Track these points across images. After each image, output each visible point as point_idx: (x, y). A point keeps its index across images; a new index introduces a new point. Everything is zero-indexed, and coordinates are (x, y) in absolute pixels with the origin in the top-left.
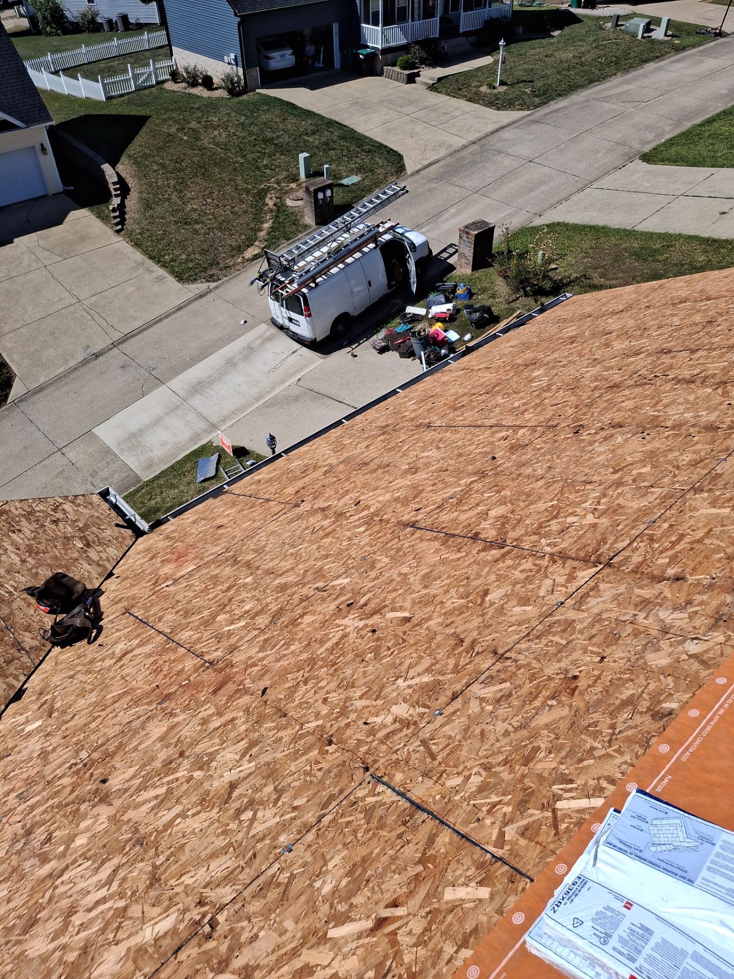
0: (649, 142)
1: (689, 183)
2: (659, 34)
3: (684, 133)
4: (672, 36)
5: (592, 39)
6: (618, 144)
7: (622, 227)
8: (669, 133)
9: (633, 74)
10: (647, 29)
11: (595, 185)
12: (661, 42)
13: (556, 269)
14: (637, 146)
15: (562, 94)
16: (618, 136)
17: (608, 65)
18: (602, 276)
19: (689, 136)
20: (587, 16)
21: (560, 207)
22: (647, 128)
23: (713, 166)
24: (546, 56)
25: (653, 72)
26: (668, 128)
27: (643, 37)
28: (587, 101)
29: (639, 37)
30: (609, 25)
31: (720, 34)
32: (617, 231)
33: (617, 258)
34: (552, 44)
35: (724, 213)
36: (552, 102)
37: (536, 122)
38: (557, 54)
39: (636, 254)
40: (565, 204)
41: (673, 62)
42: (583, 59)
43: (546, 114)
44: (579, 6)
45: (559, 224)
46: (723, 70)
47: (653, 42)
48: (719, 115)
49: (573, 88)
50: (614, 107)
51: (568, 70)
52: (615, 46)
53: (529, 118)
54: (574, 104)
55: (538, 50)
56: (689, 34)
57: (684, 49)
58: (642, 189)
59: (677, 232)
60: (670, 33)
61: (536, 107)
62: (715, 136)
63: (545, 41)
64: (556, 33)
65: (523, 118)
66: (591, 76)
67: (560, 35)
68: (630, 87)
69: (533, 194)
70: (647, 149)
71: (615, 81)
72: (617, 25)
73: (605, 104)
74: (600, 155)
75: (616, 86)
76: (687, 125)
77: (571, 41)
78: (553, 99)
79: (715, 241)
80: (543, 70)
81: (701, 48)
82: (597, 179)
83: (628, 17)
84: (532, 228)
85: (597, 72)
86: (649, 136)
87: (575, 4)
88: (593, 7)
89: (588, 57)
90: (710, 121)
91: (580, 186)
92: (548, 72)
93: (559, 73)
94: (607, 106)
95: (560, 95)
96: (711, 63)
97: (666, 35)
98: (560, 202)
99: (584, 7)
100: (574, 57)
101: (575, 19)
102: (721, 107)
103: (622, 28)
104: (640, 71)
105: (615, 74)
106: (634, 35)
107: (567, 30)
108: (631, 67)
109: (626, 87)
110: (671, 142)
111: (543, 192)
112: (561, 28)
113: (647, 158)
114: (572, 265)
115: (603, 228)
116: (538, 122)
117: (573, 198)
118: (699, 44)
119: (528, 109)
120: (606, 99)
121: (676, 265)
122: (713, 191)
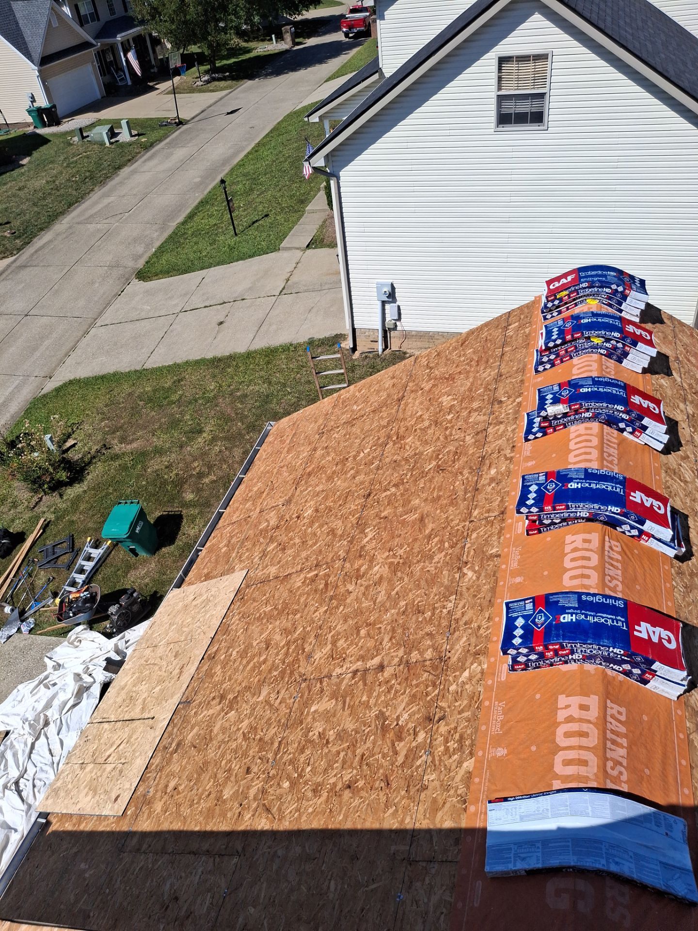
0: (140, 256)
1: (185, 295)
2: (124, 136)
3: (170, 237)
4: (138, 135)
5: (62, 158)
6: (111, 267)
7: (133, 369)
8: (158, 240)
9: (111, 184)
10: (112, 134)
11: (99, 322)
12: (130, 144)
13: (74, 445)
14: (130, 264)
15: (44, 227)
16: (109, 258)
17: (83, 181)
18: (123, 440)
19: (175, 239)
20: (54, 135)
21: (69, 361)
22: (135, 240)
23: (202, 269)
24: (20, 189)
25: (128, 178)
26: (155, 235)
27: (111, 143)
28: (70, 228)
29: (108, 144)
30: (76, 139)
31: (180, 123)
32: (128, 375)
33: (135, 411)
34: (23, 174)
35: (221, 323)
36: (35, 240)
37: (23, 267)
38: (29, 184)
39: (150, 400)
40: (73, 355)
41: (145, 161)
42: (57, 183)
43: (32, 255)
44: (44, 125)
45: (71, 382)
46: (191, 157)
47: (122, 146)
48: (197, 207)
49: (54, 217)
50: (99, 226)
51: (44, 199)
52: (86, 160)
53: (14, 265)
54: (58, 235)
55: (9, 184)
56: (153, 129)
57: (152, 145)
58: (143, 315)
59: (185, 360)
60: (134, 132)
61: (19, 250)
62: (197, 233)
63: (15, 173)
64: (25, 161)
65: (9, 266)
66: (69, 199)
67: (29, 162)
68: (111, 199)
69: (37, 354)
70: (140, 264)
71: (94, 197)
72: (83, 138)
73: (89, 226)
74: (97, 285)
75: (96, 203)
76: (173, 225)
77: (40, 166)
78: (35, 237)
79: (220, 360)
80: (18, 206)
81: (168, 140)
82: (100, 314)
83: (92, 126)
84: (44, 396)
85: (74, 193)
86: (140, 249)
87: (39, 125)
88: (58, 123)
89: (61, 180)
90: (191, 217)
91: (85, 327)
92: (24, 207)
93: (35, 204)
94: (91, 227)
95: (42, 229)
96: (180, 153)
97: (132, 136)
98: (67, 355)
99: (49, 126)
100: (48, 182)
101: (43, 141)
102: (199, 196)
103: (89, 139)
104: (117, 180)
105: (92, 190)
106: (102, 144)
107: (36, 154)
108: (107, 178)
109: (106, 201)
110: (161, 250)
111: (47, 349)
112: (29, 154)
113: (142, 275)
114: (90, 435)
115: (115, 374)
116: (25, 266)
117: (82, 344)
118: (165, 136)
119: (12, 254)
120: (89, 220)
121: (190, 403)
122: (208, 299)
